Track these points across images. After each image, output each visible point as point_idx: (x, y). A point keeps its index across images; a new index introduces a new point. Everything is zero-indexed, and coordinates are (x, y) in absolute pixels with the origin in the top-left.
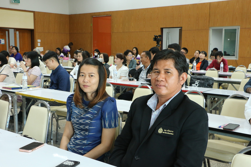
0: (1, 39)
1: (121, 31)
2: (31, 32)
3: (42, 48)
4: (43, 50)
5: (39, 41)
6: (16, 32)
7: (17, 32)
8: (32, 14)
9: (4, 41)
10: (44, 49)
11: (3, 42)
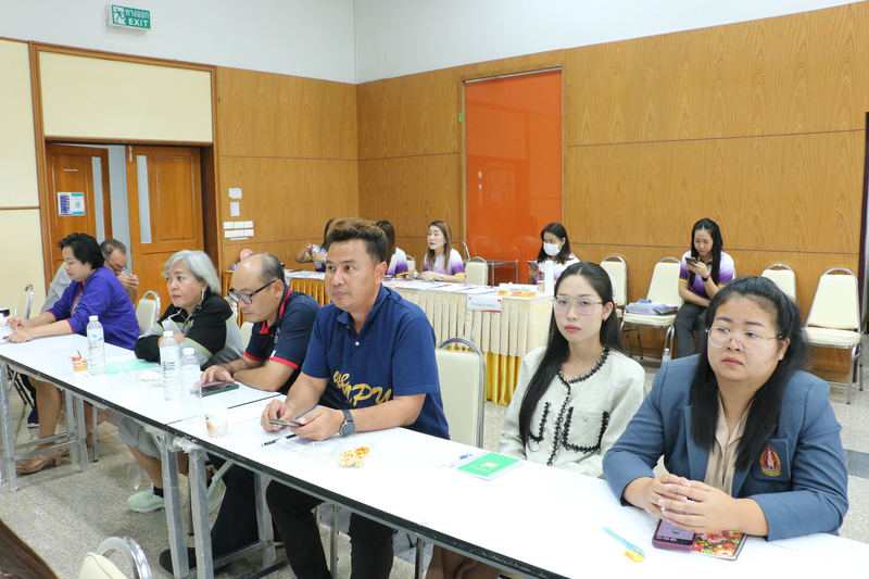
0: (69, 194)
1: (619, 140)
2: (202, 154)
3: (250, 224)
4: (251, 233)
5: (236, 193)
6: (135, 159)
7: (142, 160)
8: (206, 77)
9: (81, 199)
10: (255, 228)
11: (78, 205)
